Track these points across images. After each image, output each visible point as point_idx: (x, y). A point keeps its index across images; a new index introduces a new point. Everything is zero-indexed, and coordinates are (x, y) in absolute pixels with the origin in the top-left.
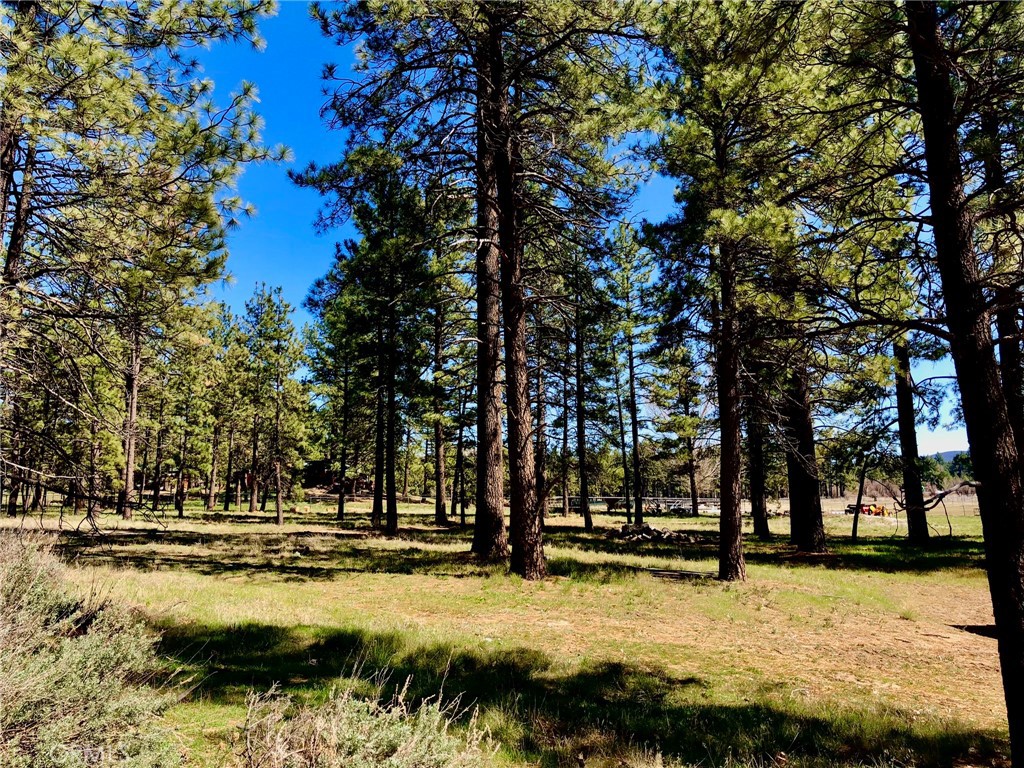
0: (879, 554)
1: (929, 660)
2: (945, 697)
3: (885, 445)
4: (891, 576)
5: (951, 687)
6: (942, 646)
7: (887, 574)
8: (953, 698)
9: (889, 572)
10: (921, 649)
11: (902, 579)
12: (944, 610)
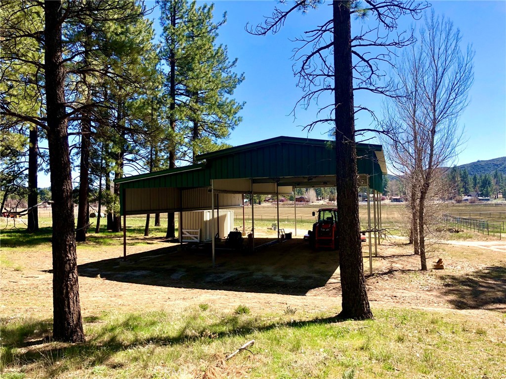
0: (9, 238)
1: (25, 290)
2: (29, 307)
3: (19, 181)
4: (14, 249)
5: (34, 302)
6: (34, 282)
7: (12, 249)
8: (33, 307)
9: (14, 247)
10: (23, 285)
11: (19, 250)
12: (38, 264)
